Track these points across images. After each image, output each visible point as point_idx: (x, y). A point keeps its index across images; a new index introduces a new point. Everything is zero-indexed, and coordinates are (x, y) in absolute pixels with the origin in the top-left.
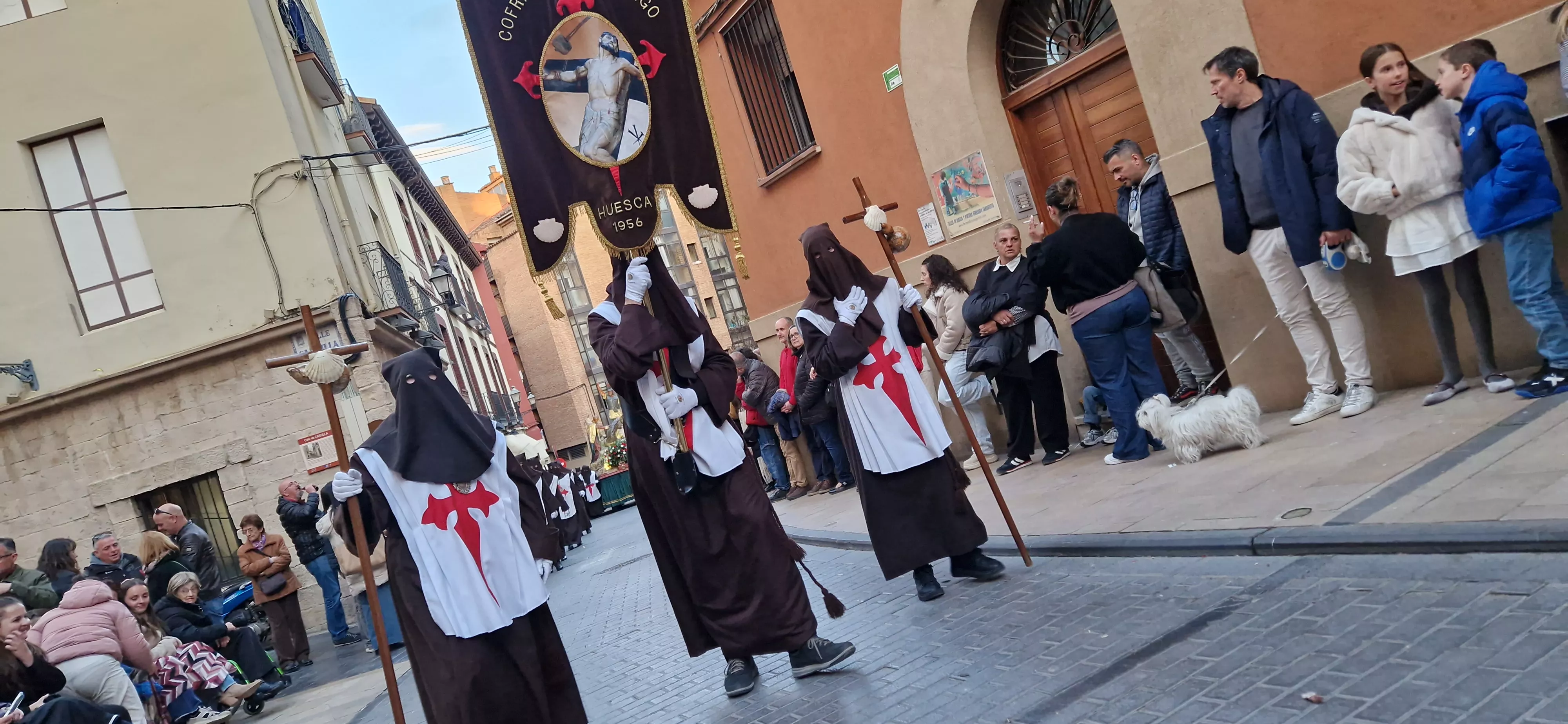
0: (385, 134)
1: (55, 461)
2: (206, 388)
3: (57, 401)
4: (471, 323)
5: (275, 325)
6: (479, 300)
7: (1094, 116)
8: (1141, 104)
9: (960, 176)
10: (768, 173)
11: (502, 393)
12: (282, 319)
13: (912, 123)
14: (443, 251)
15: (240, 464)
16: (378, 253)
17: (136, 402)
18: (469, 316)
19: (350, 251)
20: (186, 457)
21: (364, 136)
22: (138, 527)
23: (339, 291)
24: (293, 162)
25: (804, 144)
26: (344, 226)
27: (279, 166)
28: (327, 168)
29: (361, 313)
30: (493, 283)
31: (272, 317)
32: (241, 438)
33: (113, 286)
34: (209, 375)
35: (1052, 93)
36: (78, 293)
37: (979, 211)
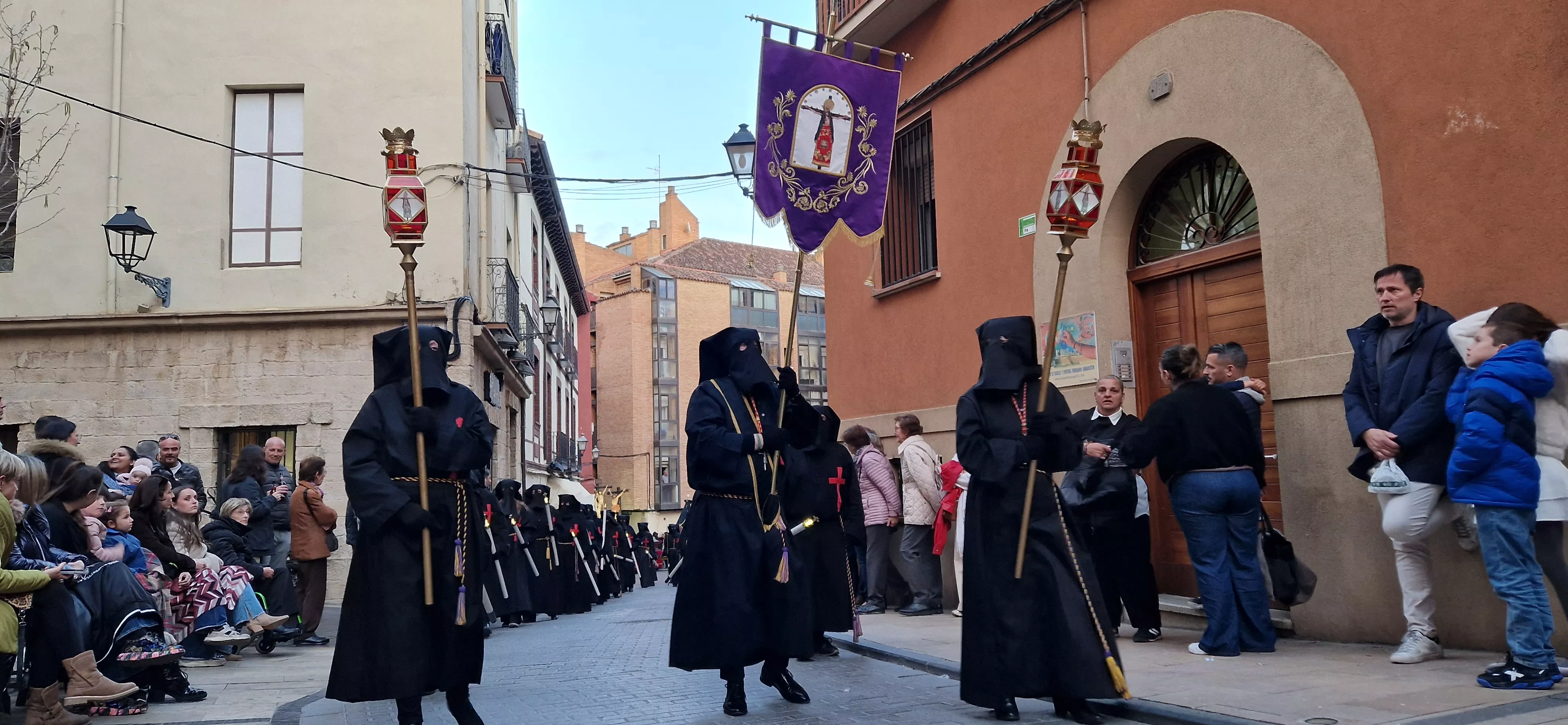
0: (541, 169)
1: (160, 375)
2: (313, 348)
3: (181, 321)
4: (563, 364)
5: (393, 307)
6: (576, 345)
7: (1214, 307)
8: (1263, 307)
9: (1069, 332)
10: (884, 286)
11: (570, 437)
12: (401, 303)
13: (1035, 271)
14: (558, 290)
15: (320, 426)
16: (503, 270)
17: (249, 341)
18: (563, 357)
19: (480, 260)
20: (273, 405)
21: (522, 164)
22: (211, 458)
23: (459, 293)
24: (455, 166)
25: (926, 267)
26: (482, 237)
27: (443, 166)
28: (483, 180)
29: (472, 318)
30: (593, 334)
31: (392, 299)
32: (328, 401)
33: (264, 233)
34: (319, 335)
35: (1179, 276)
36: (231, 231)
37: (1079, 370)
